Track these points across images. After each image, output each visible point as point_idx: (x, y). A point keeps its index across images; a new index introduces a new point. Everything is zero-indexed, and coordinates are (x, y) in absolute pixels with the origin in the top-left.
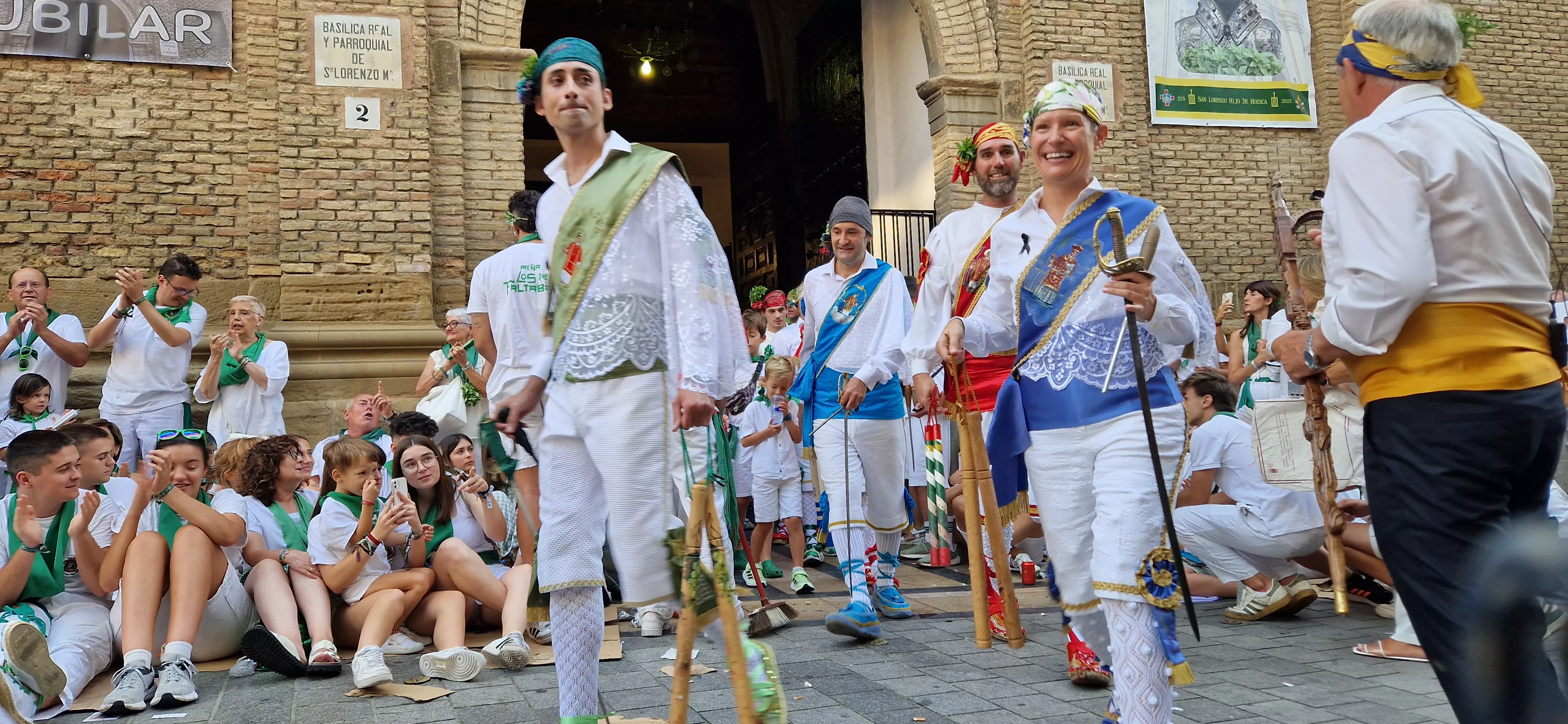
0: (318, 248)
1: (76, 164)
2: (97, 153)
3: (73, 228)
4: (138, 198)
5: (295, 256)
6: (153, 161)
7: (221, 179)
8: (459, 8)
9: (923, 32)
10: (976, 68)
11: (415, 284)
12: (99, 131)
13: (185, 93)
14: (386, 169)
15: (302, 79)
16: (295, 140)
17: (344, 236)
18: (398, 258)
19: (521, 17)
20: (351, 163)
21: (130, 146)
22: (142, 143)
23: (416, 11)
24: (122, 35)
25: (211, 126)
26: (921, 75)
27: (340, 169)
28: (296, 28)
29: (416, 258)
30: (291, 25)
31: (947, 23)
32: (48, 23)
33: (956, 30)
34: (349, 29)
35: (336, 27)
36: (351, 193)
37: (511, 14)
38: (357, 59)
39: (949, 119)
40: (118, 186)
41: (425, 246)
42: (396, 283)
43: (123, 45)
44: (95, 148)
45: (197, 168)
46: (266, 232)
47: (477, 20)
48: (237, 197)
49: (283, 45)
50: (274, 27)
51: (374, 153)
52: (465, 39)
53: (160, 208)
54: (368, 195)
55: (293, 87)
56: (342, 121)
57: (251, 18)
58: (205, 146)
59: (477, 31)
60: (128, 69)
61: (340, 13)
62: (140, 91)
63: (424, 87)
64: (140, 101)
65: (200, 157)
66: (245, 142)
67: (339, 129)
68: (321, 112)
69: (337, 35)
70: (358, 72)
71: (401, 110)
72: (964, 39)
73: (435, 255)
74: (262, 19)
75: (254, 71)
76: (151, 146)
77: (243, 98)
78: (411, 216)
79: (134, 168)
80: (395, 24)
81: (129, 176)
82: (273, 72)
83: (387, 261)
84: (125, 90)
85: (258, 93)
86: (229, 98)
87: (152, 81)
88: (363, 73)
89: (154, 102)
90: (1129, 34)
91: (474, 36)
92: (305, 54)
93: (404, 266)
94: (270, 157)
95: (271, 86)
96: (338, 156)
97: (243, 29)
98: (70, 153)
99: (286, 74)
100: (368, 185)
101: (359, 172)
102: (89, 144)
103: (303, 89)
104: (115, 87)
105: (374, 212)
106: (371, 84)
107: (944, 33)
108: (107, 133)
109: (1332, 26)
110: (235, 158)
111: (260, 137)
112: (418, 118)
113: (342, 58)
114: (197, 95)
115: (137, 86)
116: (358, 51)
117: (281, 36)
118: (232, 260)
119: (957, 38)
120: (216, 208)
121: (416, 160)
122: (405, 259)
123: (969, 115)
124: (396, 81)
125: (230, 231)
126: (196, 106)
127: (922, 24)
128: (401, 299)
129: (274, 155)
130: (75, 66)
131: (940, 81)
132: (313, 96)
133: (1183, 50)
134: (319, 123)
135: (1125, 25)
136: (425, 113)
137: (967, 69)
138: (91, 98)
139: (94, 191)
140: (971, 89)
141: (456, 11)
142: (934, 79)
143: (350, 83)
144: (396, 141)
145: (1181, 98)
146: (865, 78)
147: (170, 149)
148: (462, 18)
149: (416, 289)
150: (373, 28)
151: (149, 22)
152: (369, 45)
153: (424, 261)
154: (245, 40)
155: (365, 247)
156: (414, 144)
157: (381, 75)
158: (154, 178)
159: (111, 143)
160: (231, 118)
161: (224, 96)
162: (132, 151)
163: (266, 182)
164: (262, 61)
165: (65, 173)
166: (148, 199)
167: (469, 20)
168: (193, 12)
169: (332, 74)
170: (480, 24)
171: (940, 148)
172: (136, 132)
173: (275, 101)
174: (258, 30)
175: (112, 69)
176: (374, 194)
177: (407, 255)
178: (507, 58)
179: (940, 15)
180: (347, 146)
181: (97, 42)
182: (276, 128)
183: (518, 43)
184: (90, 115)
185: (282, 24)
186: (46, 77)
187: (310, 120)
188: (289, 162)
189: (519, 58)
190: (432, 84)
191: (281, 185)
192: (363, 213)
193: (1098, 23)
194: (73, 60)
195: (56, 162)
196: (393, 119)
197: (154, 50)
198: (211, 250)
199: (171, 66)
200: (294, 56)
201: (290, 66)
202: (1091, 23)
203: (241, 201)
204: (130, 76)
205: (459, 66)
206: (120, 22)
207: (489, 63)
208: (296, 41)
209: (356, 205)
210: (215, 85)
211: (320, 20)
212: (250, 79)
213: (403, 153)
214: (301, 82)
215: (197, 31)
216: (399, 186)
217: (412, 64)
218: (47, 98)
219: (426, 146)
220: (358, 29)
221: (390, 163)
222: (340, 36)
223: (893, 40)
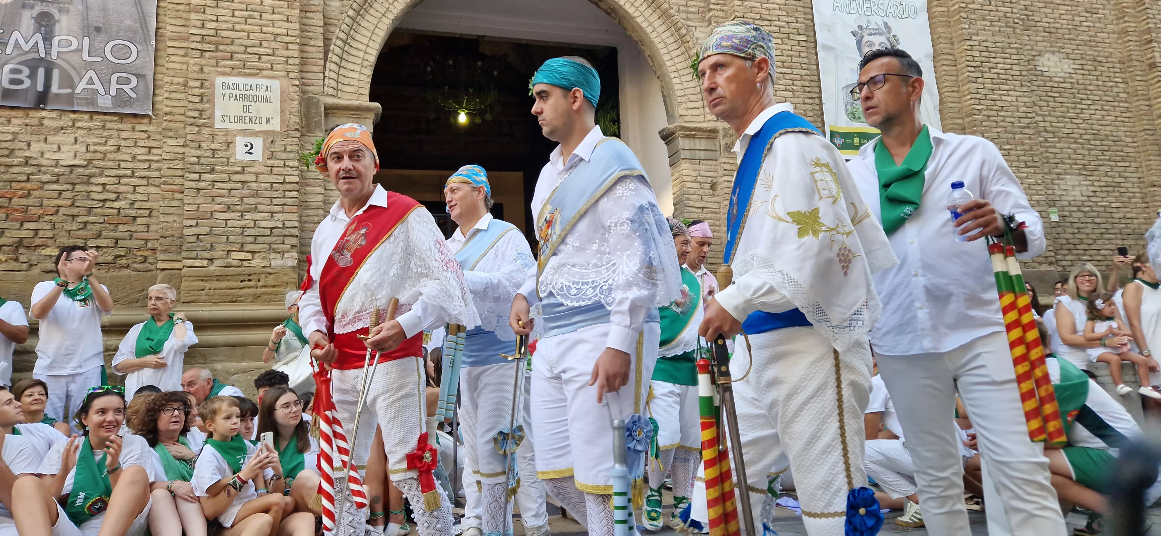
0: (212, 248)
1: (29, 186)
2: (45, 178)
3: (24, 234)
4: (75, 211)
5: (194, 254)
6: (88, 183)
7: (139, 197)
8: (324, 73)
9: (663, 93)
10: (701, 118)
11: (285, 274)
12: (48, 161)
13: (115, 133)
14: (266, 189)
15: (205, 123)
16: (197, 168)
17: (231, 239)
18: (272, 256)
19: (370, 80)
20: (239, 185)
21: (71, 172)
22: (81, 170)
23: (292, 75)
24: (69, 91)
25: (134, 158)
26: (662, 123)
27: (231, 189)
28: (202, 86)
29: (286, 255)
30: (198, 84)
31: (680, 87)
32: (13, 82)
33: (687, 92)
34: (241, 87)
35: (231, 86)
36: (238, 207)
37: (363, 77)
38: (246, 109)
39: (683, 154)
40: (60, 202)
41: (293, 246)
42: (270, 274)
43: (70, 98)
44: (44, 174)
45: (122, 189)
46: (172, 236)
47: (338, 82)
48: (151, 210)
49: (191, 98)
50: (185, 86)
51: (257, 177)
52: (328, 95)
53: (91, 219)
54: (251, 208)
55: (197, 129)
56: (234, 154)
57: (168, 79)
58: (129, 172)
59: (337, 90)
60: (73, 116)
61: (235, 75)
62: (81, 132)
63: (297, 130)
64: (80, 139)
65: (124, 180)
66: (159, 170)
67: (231, 160)
68: (217, 148)
69: (232, 92)
70: (247, 119)
71: (278, 146)
72: (692, 98)
73: (301, 253)
74: (176, 80)
75: (168, 117)
76: (87, 172)
77: (159, 137)
78: (284, 224)
79: (73, 189)
80: (275, 85)
81: (69, 194)
82: (183, 118)
83: (264, 258)
84: (69, 131)
85: (171, 134)
86: (149, 137)
87: (90, 124)
88: (250, 119)
89: (91, 140)
90: (810, 95)
91: (335, 93)
92: (207, 105)
93: (277, 261)
94: (178, 180)
95: (181, 128)
96: (230, 180)
97: (162, 87)
98: (25, 178)
99: (192, 120)
100: (252, 201)
101: (245, 192)
102: (40, 171)
103: (205, 131)
104: (62, 129)
105: (255, 221)
106: (257, 127)
107: (678, 93)
108: (54, 163)
109: (953, 91)
110: (151, 181)
111: (171, 166)
112: (291, 152)
113: (235, 108)
114: (124, 135)
115: (79, 128)
116: (247, 103)
117: (190, 92)
118: (146, 258)
119: (687, 97)
120: (135, 218)
121: (289, 183)
122: (278, 256)
123: (697, 152)
124: (275, 125)
125: (145, 235)
126: (123, 143)
127: (662, 87)
128: (274, 286)
129: (181, 179)
130: (32, 113)
131: (676, 127)
132: (213, 136)
133: (849, 107)
134: (217, 156)
135: (807, 89)
136: (297, 148)
137: (695, 119)
138: (42, 137)
139: (41, 205)
140: (698, 133)
141: (322, 75)
142: (671, 126)
143: (241, 126)
144: (274, 169)
145: (849, 141)
146: (621, 125)
147: (101, 175)
148: (326, 80)
149: (285, 278)
150: (259, 87)
151: (91, 81)
152: (256, 99)
153: (292, 257)
154: (162, 95)
155: (247, 247)
156: (287, 171)
157: (264, 120)
158: (88, 196)
159: (56, 170)
160: (150, 152)
161: (144, 135)
162: (73, 176)
163: (174, 199)
164: (175, 110)
165: (20, 193)
166: (83, 211)
167: (331, 81)
168: (124, 75)
169: (227, 120)
170: (340, 84)
171: (676, 175)
172: (76, 162)
173: (184, 140)
174: (172, 88)
175: (61, 116)
176: (256, 208)
177: (279, 253)
178: (358, 109)
179: (675, 81)
180: (237, 173)
181: (51, 95)
182: (183, 159)
183: (367, 98)
184: (41, 150)
185: (191, 83)
186: (9, 122)
187: (209, 154)
188: (193, 184)
189: (368, 109)
190: (302, 127)
191: (186, 201)
192: (247, 222)
193: (788, 87)
194: (30, 109)
195: (13, 184)
196: (272, 152)
197: (93, 102)
198: (129, 250)
199: (105, 114)
200: (199, 106)
201: (196, 114)
202: (783, 87)
203: (154, 213)
204: (74, 121)
205: (323, 114)
206: (68, 82)
207: (345, 112)
208: (201, 96)
209: (242, 216)
210: (138, 127)
211: (219, 80)
212: (165, 124)
213: (279, 177)
214: (204, 125)
215: (127, 88)
216: (275, 201)
217: (288, 113)
218: (10, 137)
219: (297, 172)
220: (248, 87)
221: (269, 185)
222: (234, 92)
223: (642, 99)
